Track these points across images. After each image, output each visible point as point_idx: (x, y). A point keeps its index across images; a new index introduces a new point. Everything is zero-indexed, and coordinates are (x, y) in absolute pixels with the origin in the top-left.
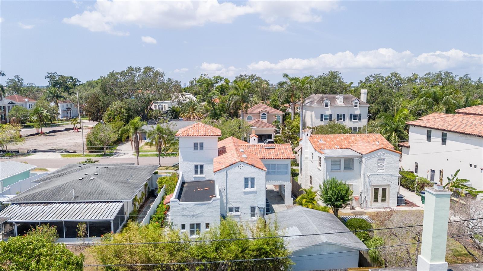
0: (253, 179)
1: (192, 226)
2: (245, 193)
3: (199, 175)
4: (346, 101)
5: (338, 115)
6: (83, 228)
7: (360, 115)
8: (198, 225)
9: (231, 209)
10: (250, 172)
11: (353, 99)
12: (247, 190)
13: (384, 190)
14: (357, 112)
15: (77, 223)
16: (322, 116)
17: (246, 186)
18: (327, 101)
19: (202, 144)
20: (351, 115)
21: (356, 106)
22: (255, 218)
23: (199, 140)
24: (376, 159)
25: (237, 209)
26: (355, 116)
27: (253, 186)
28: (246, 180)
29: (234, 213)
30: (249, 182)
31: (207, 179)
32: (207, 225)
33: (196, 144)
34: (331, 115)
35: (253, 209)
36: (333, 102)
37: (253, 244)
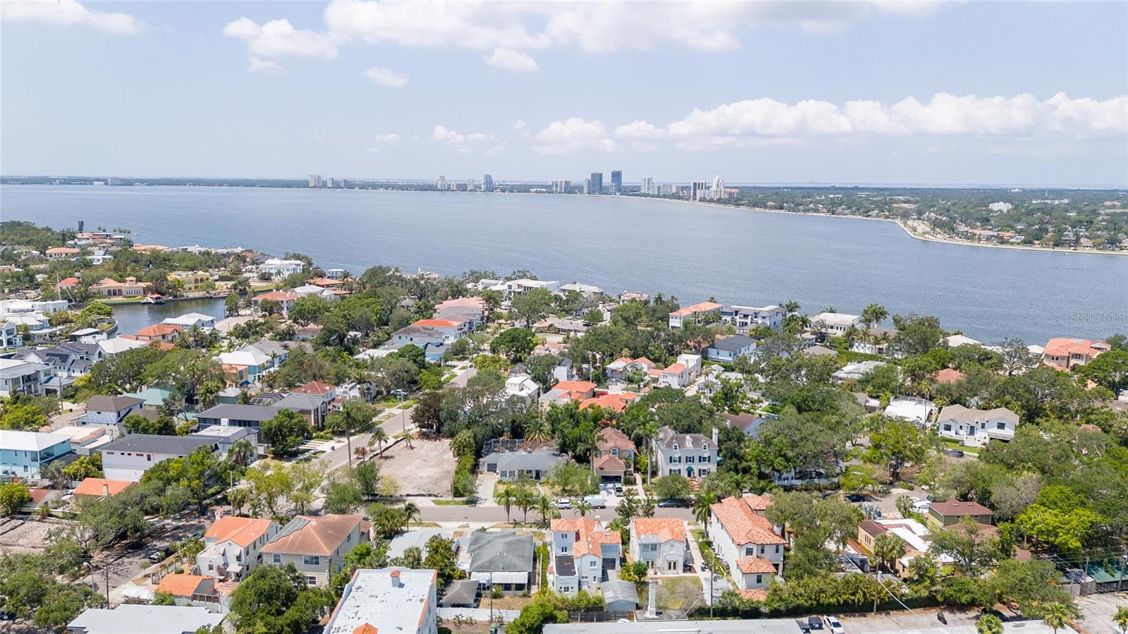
0: (595, 562)
1: (565, 588)
2: (591, 569)
3: (564, 553)
4: (696, 442)
5: (687, 457)
6: (514, 587)
7: (709, 457)
8: (568, 588)
9: (583, 578)
10: (594, 559)
11: (703, 441)
12: (592, 567)
13: (675, 563)
14: (706, 455)
15: (510, 584)
16: (671, 458)
17: (591, 565)
18: (677, 445)
19: (566, 535)
20: (700, 457)
21: (705, 449)
22: (595, 582)
23: (564, 534)
24: (669, 545)
25: (586, 577)
26: (704, 458)
27: (595, 565)
28: (591, 562)
29: (585, 580)
30: (593, 563)
31: (569, 555)
32: (572, 588)
33: (563, 535)
34: (680, 458)
35: (595, 577)
36: (682, 444)
37: (592, 600)
